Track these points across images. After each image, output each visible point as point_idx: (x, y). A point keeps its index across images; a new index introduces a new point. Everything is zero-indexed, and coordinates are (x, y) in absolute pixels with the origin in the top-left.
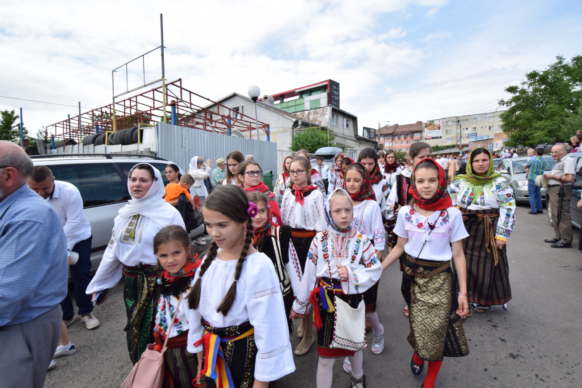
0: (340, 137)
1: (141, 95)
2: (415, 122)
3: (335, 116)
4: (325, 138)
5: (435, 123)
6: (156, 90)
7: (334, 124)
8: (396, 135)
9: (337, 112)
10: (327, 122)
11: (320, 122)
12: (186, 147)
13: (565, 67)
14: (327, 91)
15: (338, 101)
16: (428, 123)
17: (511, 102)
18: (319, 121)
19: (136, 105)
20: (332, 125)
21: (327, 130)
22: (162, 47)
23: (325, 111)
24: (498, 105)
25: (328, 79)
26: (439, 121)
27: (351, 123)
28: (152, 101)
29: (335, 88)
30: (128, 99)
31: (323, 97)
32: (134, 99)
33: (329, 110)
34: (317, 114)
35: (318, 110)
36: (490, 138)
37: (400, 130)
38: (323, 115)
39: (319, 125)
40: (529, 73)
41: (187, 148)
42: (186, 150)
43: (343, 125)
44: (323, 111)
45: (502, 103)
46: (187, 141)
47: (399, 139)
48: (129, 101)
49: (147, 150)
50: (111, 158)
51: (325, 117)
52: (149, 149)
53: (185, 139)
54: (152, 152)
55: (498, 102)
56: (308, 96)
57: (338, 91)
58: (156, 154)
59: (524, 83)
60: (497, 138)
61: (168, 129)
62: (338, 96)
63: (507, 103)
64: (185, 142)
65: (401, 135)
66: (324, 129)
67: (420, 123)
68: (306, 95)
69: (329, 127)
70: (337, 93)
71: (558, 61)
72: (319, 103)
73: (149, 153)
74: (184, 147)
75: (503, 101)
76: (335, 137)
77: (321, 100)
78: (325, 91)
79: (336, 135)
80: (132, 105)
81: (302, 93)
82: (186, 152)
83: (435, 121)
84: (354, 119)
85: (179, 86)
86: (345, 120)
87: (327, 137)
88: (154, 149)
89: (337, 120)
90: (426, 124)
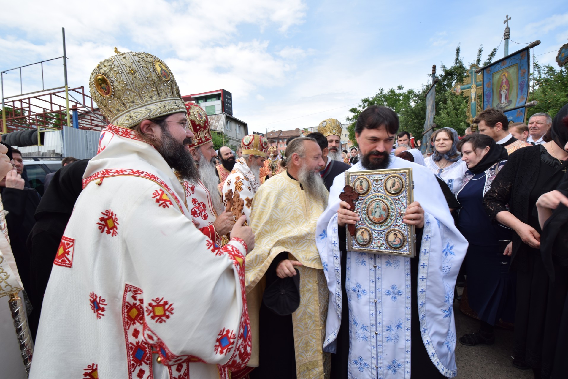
0: (234, 140)
1: (36, 97)
2: (294, 129)
3: (229, 122)
4: (220, 140)
5: (309, 131)
6: (54, 94)
7: (228, 129)
8: (280, 139)
9: (230, 119)
10: (222, 127)
11: (216, 127)
12: (90, 149)
13: (384, 96)
14: (221, 99)
15: (231, 109)
16: (304, 130)
17: (353, 119)
18: (214, 126)
19: (29, 107)
20: (227, 130)
21: (222, 134)
22: (65, 58)
23: (220, 117)
24: (346, 120)
25: (221, 89)
26: (312, 129)
27: (242, 129)
28: (50, 104)
29: (228, 97)
30: (19, 100)
31: (217, 104)
32: (27, 101)
33: (223, 117)
34: (213, 120)
35: (214, 116)
36: (345, 143)
37: (283, 135)
38: (218, 121)
39: (215, 129)
40: (363, 99)
41: (92, 150)
42: (91, 152)
43: (236, 130)
44: (218, 117)
45: (348, 119)
46: (91, 143)
47: (283, 142)
48: (19, 103)
49: (52, 152)
50: (39, 161)
51: (220, 122)
52: (54, 151)
53: (90, 142)
54: (57, 154)
55: (346, 118)
56: (204, 102)
57: (231, 100)
58: (61, 156)
59: (360, 106)
60: (349, 143)
61: (72, 132)
62: (231, 104)
63: (351, 120)
64: (90, 145)
65: (284, 139)
66: (219, 133)
67: (298, 130)
68: (202, 101)
69: (223, 132)
70: (230, 102)
71: (380, 92)
72: (214, 109)
73: (55, 155)
74: (89, 149)
75: (348, 118)
76: (229, 140)
77: (216, 106)
78: (219, 99)
79: (230, 139)
80: (23, 106)
81: (197, 99)
82: (92, 154)
83: (309, 129)
84: (245, 125)
85: (82, 92)
86: (237, 126)
87: (222, 140)
88: (58, 151)
89: (231, 126)
90: (302, 131)
